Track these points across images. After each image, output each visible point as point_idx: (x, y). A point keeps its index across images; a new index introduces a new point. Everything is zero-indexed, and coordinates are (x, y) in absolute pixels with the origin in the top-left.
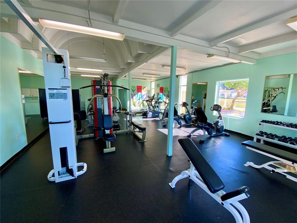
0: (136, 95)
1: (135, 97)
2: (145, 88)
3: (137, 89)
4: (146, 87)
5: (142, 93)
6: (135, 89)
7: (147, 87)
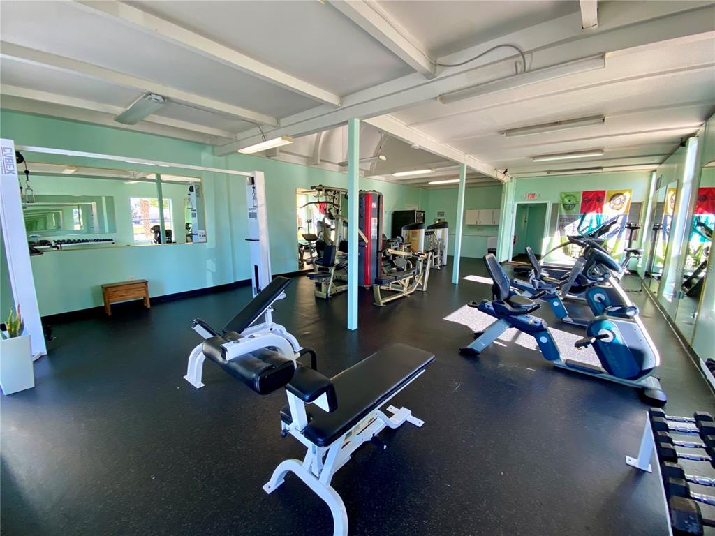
0: (575, 220)
1: (571, 225)
2: (621, 197)
3: (583, 201)
4: (627, 194)
5: (604, 214)
6: (573, 201)
7: (630, 191)
